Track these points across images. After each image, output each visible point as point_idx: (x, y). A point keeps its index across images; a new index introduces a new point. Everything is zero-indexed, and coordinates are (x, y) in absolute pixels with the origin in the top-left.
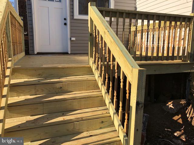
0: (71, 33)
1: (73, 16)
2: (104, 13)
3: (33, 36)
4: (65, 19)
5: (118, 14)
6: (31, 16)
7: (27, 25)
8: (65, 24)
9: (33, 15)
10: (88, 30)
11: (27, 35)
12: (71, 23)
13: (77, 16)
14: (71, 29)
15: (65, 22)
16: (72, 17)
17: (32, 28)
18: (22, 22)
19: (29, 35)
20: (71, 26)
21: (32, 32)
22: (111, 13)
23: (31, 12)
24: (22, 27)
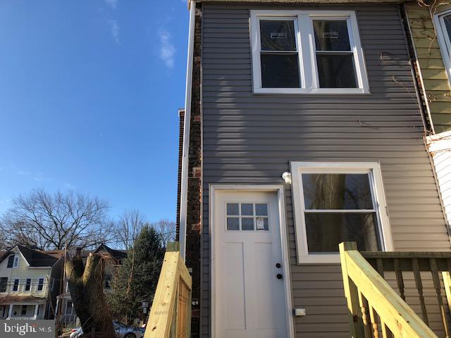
0: (294, 297)
1: (296, 257)
2: (380, 263)
3: (209, 308)
4: (278, 266)
5: (415, 263)
6: (208, 266)
7: (200, 283)
8: (280, 277)
9: (212, 262)
10: (347, 305)
11: (197, 307)
12: (292, 273)
13: (305, 257)
14: (293, 289)
15: (278, 271)
16: (294, 259)
17: (209, 291)
18: (190, 277)
19: (201, 308)
20: (293, 281)
21: (209, 299)
22: (396, 262)
23: (208, 258)
24: (190, 290)
